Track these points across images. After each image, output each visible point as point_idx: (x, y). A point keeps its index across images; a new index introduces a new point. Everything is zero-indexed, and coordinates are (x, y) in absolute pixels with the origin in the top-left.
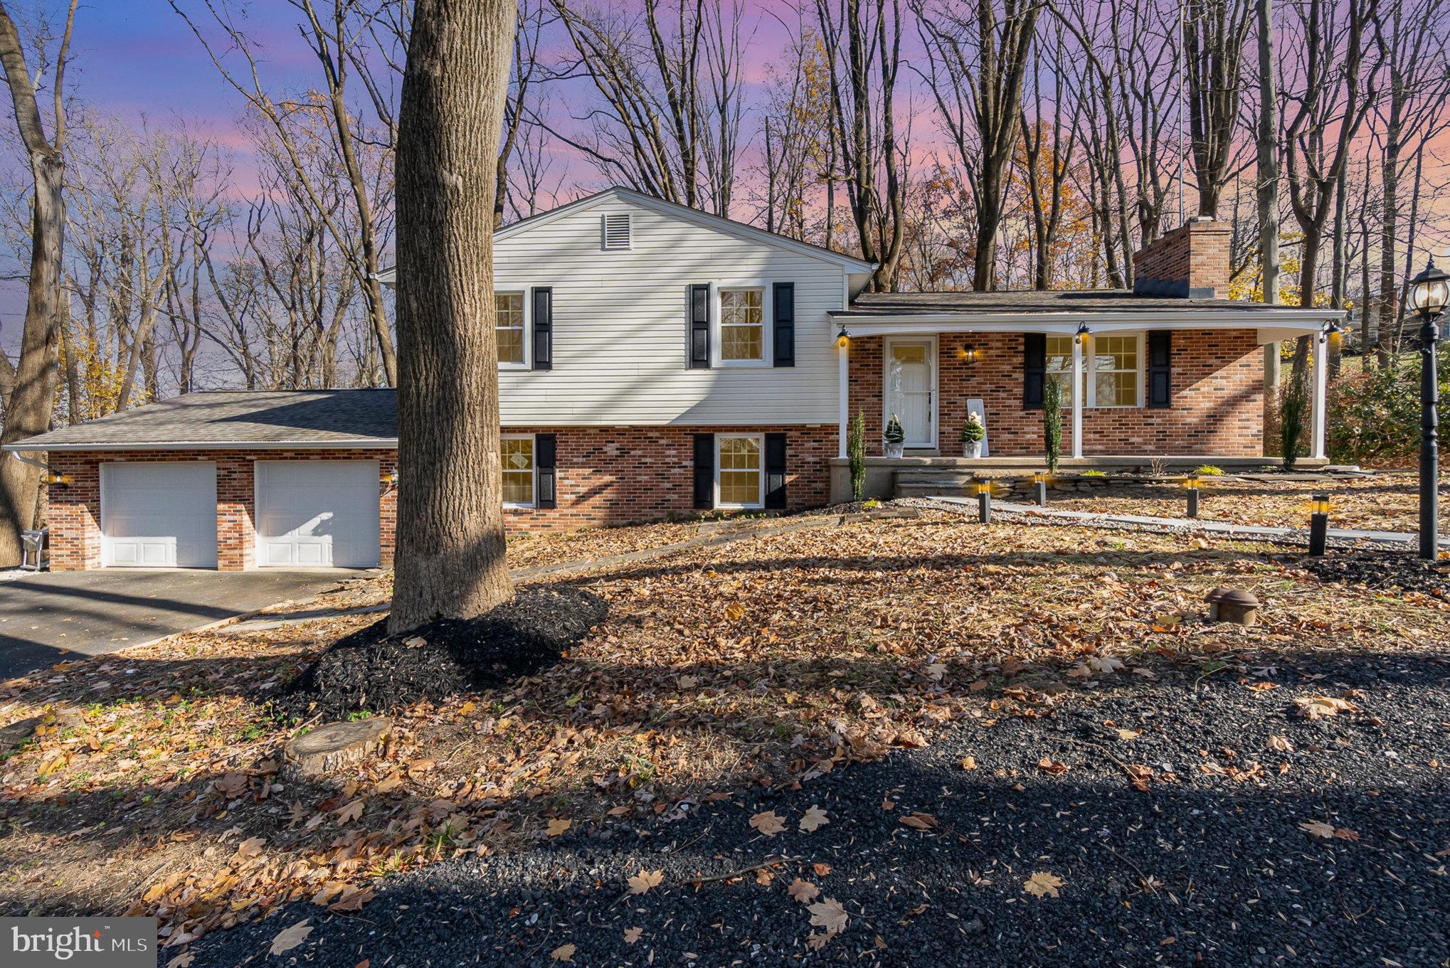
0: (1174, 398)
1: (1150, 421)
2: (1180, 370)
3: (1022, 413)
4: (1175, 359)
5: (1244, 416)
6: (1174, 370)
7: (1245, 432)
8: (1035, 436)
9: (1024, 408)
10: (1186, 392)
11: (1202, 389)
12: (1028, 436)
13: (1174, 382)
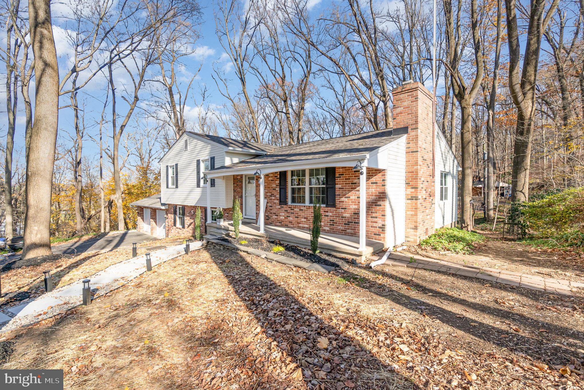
0: (337, 202)
1: (327, 214)
2: (340, 186)
3: (279, 207)
4: (338, 180)
5: (374, 215)
6: (337, 186)
7: (375, 225)
8: (283, 218)
9: (280, 204)
10: (343, 199)
11: (351, 197)
12: (281, 217)
13: (337, 193)
